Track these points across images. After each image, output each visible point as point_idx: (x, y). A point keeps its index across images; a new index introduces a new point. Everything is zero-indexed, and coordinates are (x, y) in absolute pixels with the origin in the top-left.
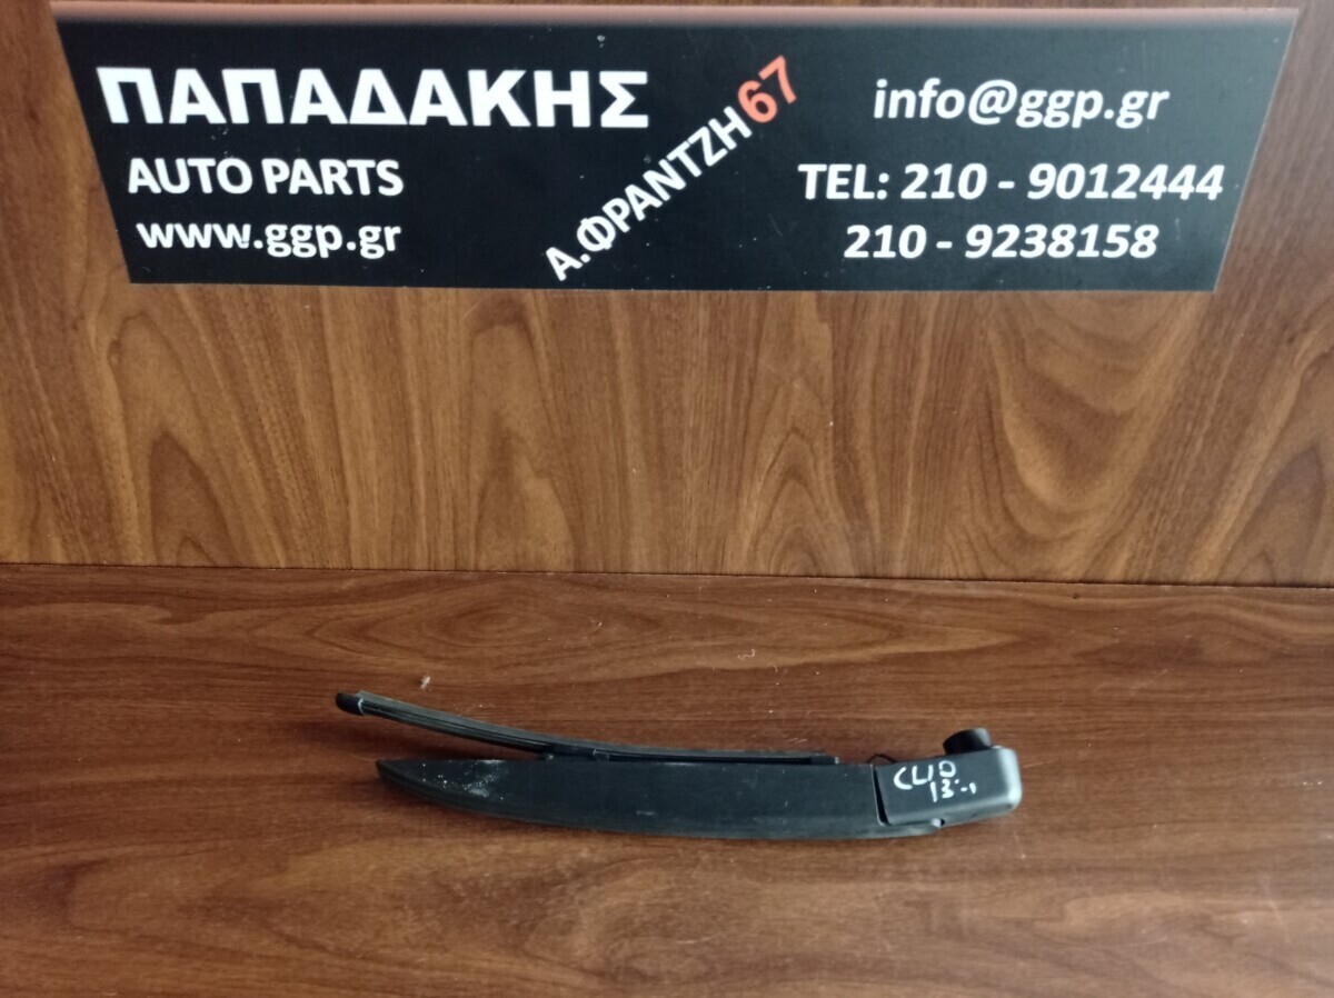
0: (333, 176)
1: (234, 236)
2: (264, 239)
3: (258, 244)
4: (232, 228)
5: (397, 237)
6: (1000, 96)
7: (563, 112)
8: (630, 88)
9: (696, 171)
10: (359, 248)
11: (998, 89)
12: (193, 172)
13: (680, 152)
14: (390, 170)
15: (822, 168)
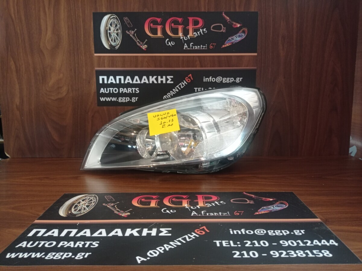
0: (130, 90)
1: (114, 99)
2: (118, 99)
3: (117, 100)
4: (114, 98)
5: (137, 99)
6: (220, 79)
7: (162, 81)
8: (171, 78)
9: (180, 89)
10: (132, 100)
11: (220, 78)
12: (110, 90)
13: (178, 86)
14: (138, 89)
15: (197, 88)
